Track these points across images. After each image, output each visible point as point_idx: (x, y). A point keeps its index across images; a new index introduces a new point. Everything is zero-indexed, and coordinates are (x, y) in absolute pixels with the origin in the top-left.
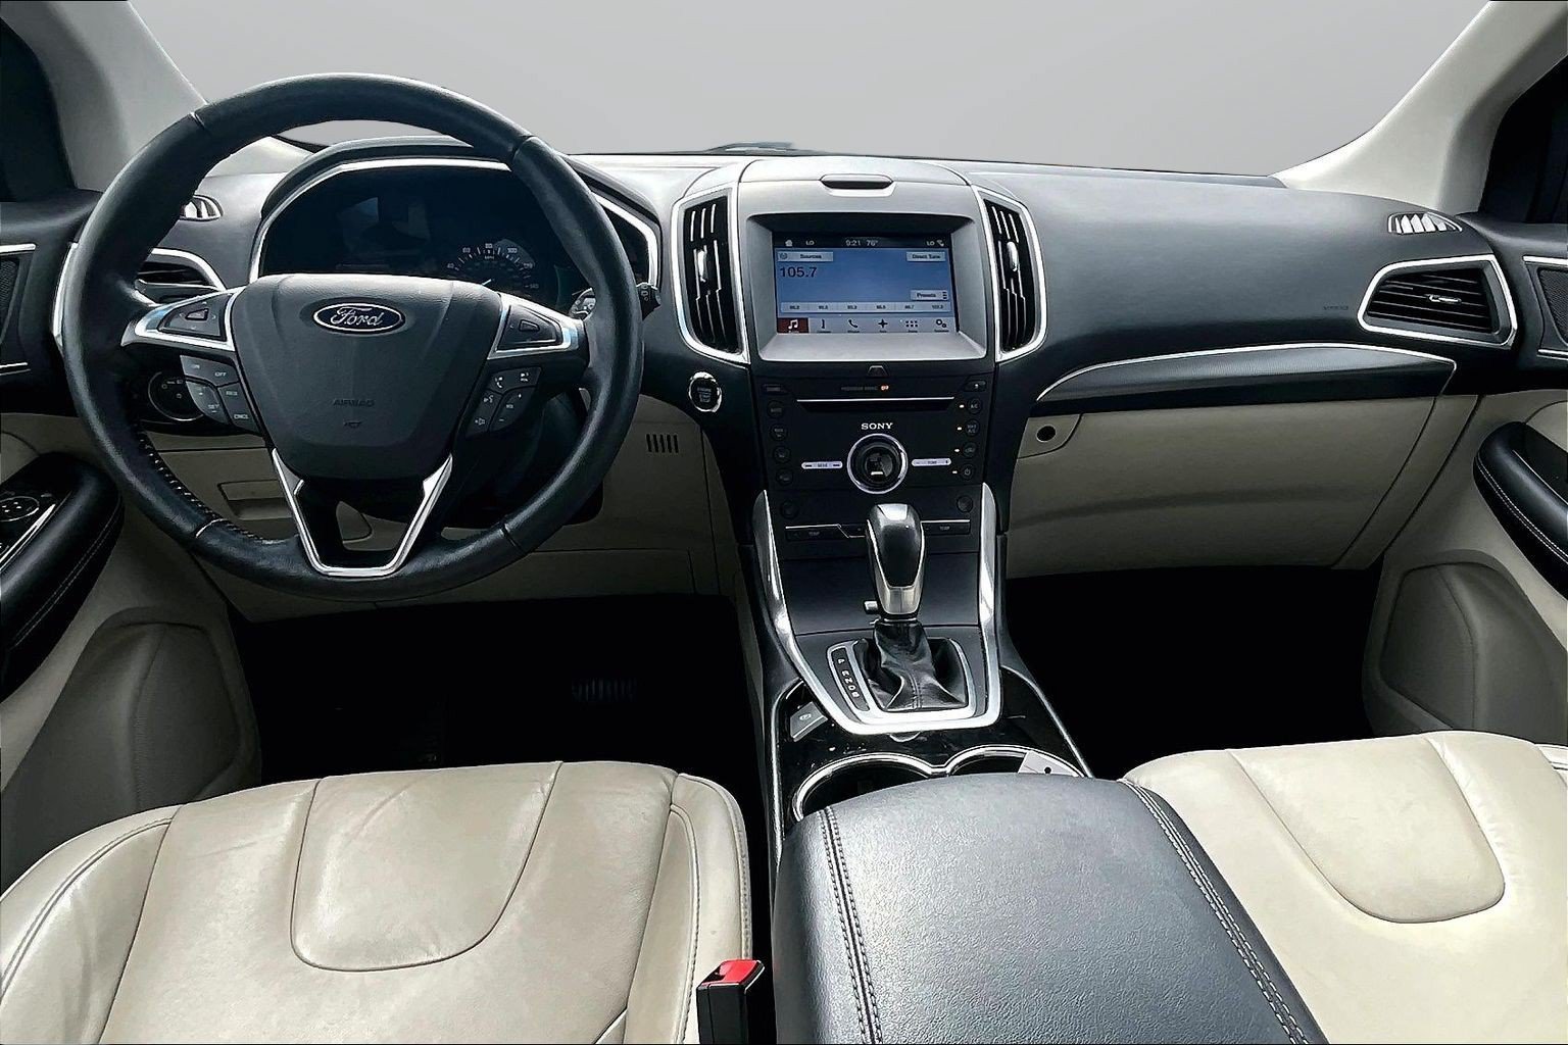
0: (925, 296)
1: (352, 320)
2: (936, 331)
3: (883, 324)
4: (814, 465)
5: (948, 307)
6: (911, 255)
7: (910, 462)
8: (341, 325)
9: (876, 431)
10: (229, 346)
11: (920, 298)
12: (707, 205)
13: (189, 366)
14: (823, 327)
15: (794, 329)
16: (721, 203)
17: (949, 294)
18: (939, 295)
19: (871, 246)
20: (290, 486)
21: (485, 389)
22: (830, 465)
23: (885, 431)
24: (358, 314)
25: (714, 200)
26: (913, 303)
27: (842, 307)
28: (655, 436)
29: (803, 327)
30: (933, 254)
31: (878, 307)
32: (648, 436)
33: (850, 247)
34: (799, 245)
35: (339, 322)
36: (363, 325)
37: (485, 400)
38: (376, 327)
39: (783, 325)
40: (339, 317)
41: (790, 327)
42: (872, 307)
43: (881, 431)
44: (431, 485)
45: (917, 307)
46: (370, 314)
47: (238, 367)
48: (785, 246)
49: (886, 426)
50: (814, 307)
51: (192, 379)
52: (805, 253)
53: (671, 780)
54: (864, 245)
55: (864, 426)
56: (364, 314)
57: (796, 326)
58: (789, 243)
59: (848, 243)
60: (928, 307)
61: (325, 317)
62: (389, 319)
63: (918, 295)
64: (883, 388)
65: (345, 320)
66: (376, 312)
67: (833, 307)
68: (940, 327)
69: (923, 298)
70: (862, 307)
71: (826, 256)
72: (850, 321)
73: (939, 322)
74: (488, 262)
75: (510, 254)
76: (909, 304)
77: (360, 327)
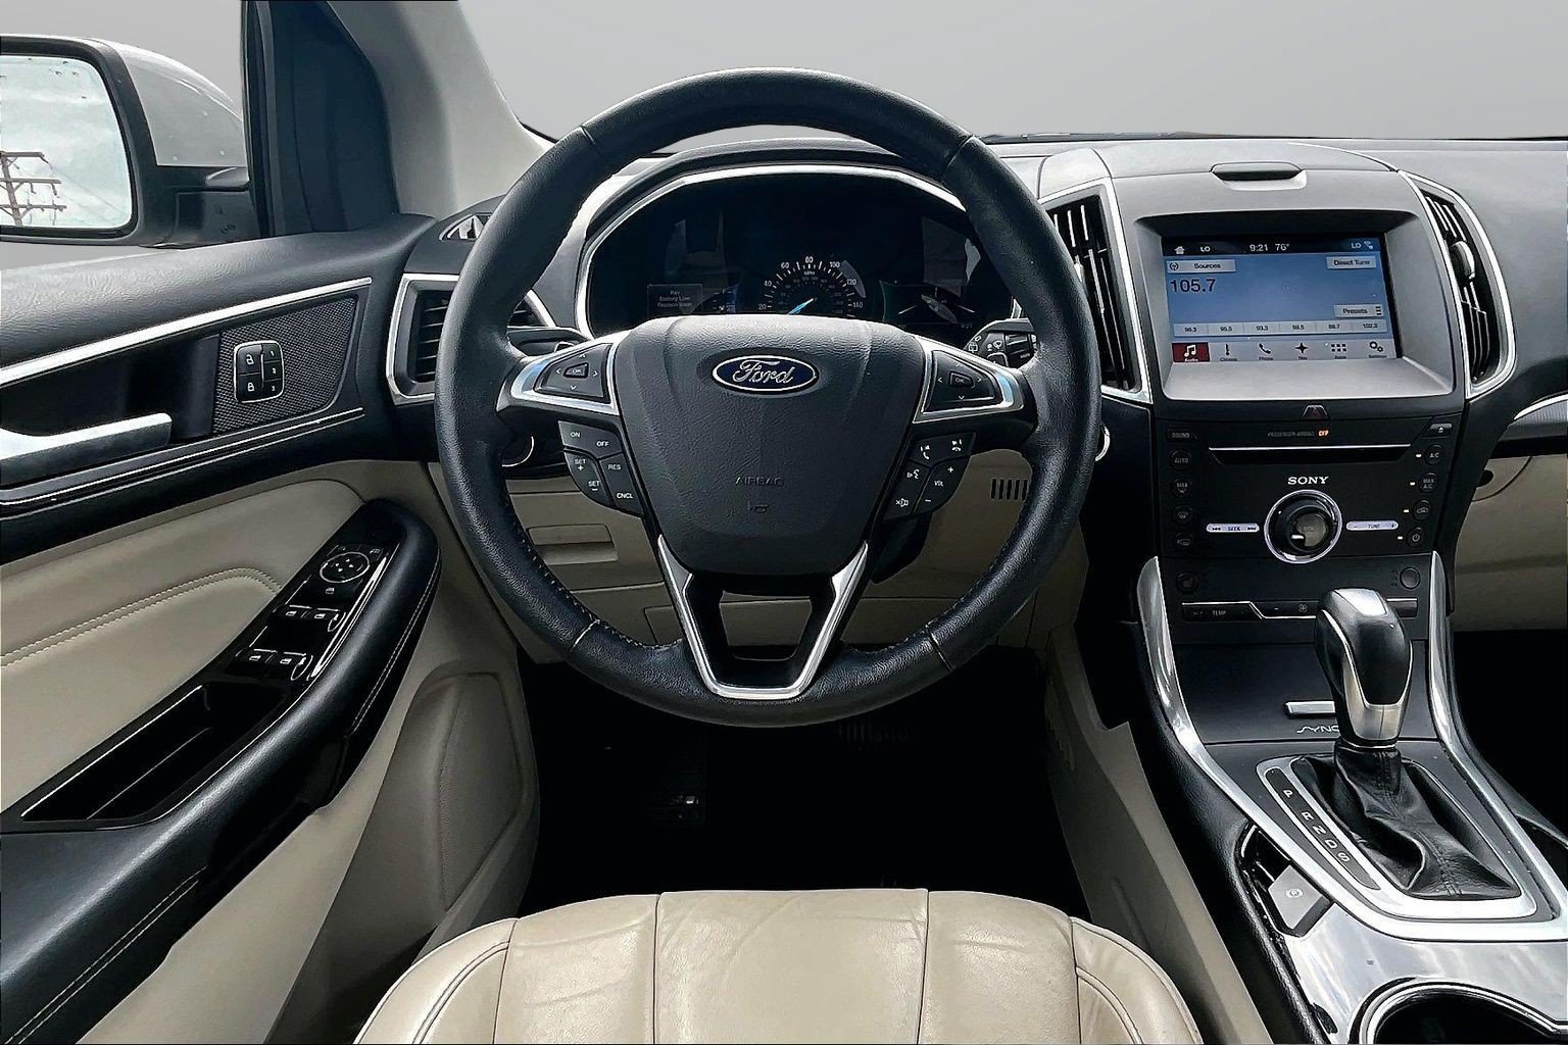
0: (1352, 311)
1: (758, 376)
2: (1370, 357)
3: (1302, 348)
4: (1224, 528)
5: (1384, 325)
6: (1332, 261)
7: (1345, 524)
8: (746, 383)
9: (1306, 486)
10: (612, 409)
11: (1347, 315)
12: (1074, 206)
13: (568, 435)
14: (1228, 354)
15: (1189, 358)
16: (1093, 204)
17: (1385, 311)
18: (1371, 309)
19: (1280, 251)
20: (679, 580)
21: (909, 459)
22: (1244, 528)
23: (1318, 486)
24: (765, 368)
25: (1082, 200)
26: (1338, 322)
27: (1250, 328)
28: (1002, 481)
29: (1203, 354)
30: (1361, 259)
31: (1295, 327)
32: (995, 481)
33: (1255, 253)
34: (1192, 252)
35: (740, 379)
36: (772, 384)
37: (909, 475)
38: (787, 385)
39: (1179, 352)
40: (743, 373)
41: (1187, 355)
42: (1286, 327)
43: (1312, 486)
44: (842, 581)
45: (1345, 327)
46: (778, 369)
47: (622, 434)
48: (1174, 253)
49: (1319, 480)
50: (1215, 329)
51: (571, 451)
52: (1200, 262)
53: (1066, 925)
54: (1272, 250)
55: (1292, 481)
56: (772, 368)
57: (1194, 353)
58: (1180, 250)
59: (1252, 247)
60: (1358, 326)
61: (726, 373)
62: (801, 374)
63: (1343, 311)
64: (1321, 433)
65: (749, 378)
66: (784, 366)
67: (1238, 328)
68: (1376, 352)
69: (1351, 315)
70: (1275, 327)
71: (1226, 264)
72: (1261, 346)
73: (1374, 345)
74: (808, 279)
75: (832, 268)
76: (1332, 323)
77: (767, 385)
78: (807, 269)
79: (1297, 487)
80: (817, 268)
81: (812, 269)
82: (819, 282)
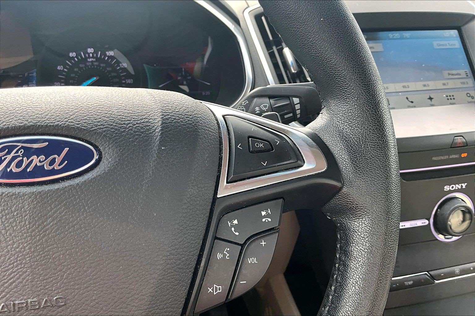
0: (453, 74)
2: (468, 102)
3: (431, 99)
4: (408, 225)
5: (471, 83)
6: (436, 43)
11: (451, 77)
17: (469, 73)
18: (462, 73)
19: (407, 38)
22: (419, 223)
23: (461, 190)
26: (447, 81)
27: (399, 87)
30: (450, 42)
31: (424, 85)
33: (392, 39)
37: (219, 256)
42: (419, 86)
45: (451, 84)
46: (46, 152)
49: (462, 186)
54: (401, 38)
55: (447, 188)
59: (391, 36)
60: (458, 84)
63: (449, 74)
64: (463, 156)
67: (392, 88)
68: (470, 99)
69: (453, 77)
70: (413, 86)
71: (378, 47)
72: (407, 98)
73: (468, 95)
74: (90, 64)
75: (108, 56)
76: (445, 82)
77: (33, 174)
78: (89, 57)
79: (450, 192)
80: (97, 55)
81: (93, 57)
82: (99, 66)
